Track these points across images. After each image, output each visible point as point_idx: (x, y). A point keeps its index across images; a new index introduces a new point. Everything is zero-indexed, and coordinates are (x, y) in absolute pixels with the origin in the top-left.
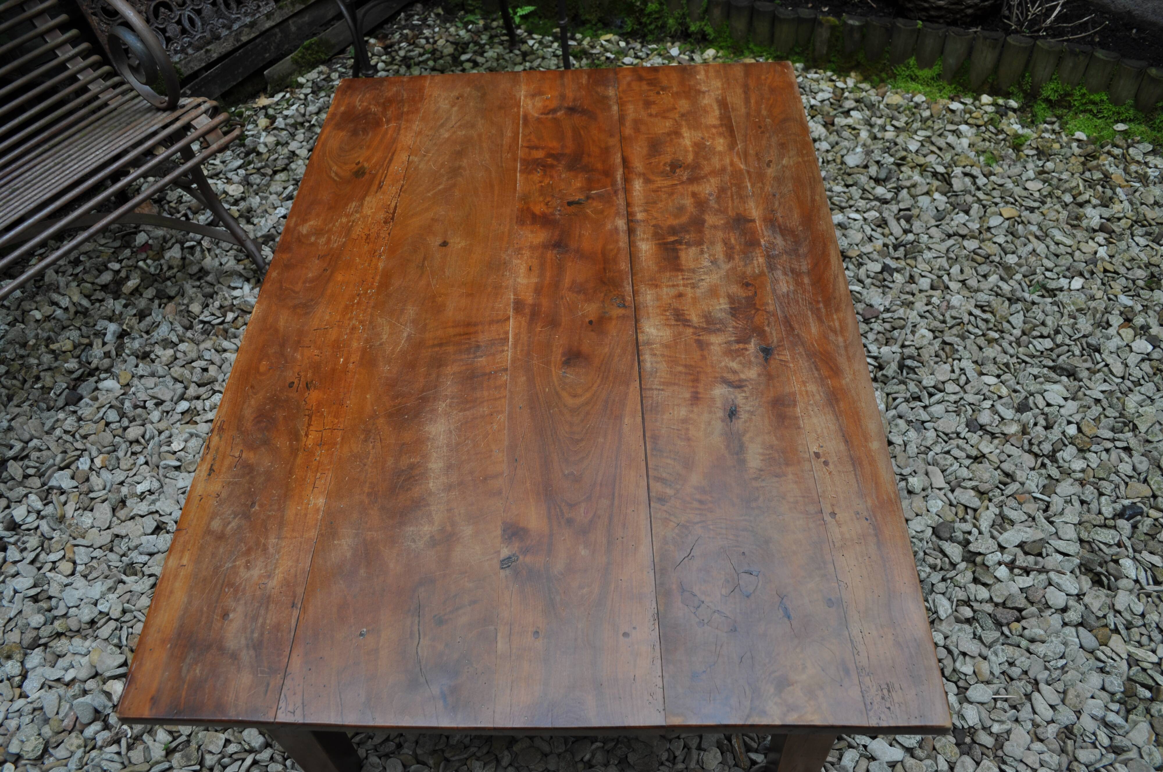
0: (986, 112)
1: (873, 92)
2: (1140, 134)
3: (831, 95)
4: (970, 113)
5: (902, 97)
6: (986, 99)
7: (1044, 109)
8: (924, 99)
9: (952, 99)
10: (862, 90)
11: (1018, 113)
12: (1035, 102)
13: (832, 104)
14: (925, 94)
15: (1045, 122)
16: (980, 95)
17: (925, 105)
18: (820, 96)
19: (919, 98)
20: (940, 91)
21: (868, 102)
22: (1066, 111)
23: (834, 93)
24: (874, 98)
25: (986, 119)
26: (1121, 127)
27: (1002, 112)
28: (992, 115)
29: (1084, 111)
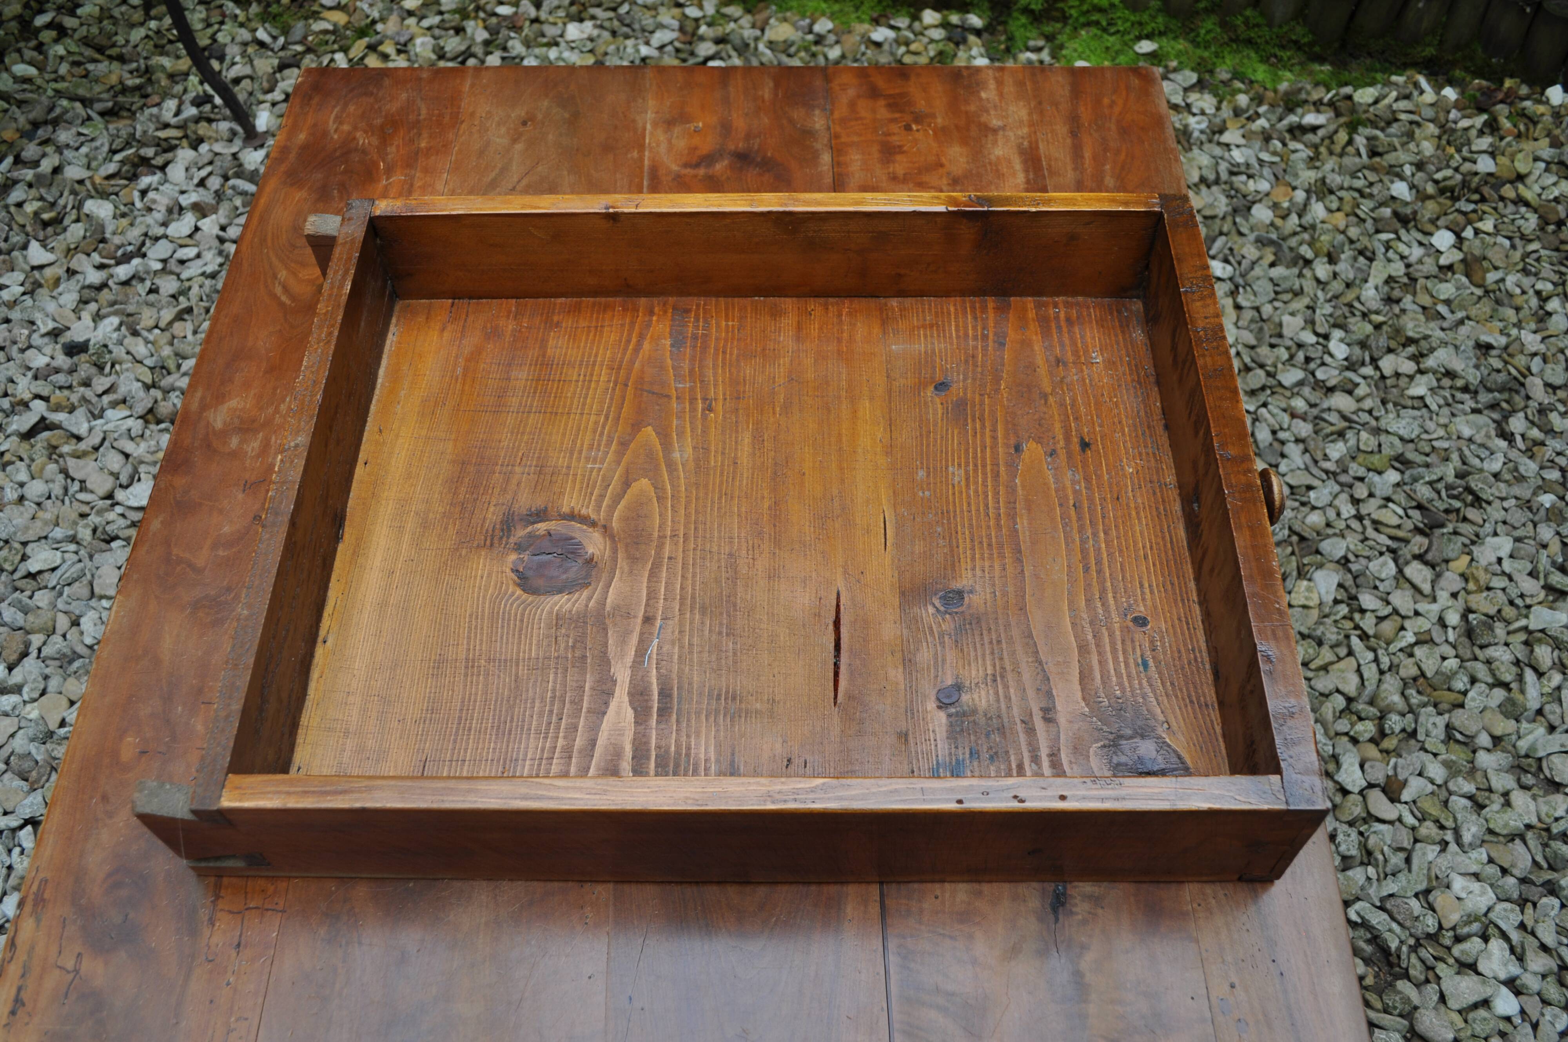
0: (932, 41)
1: (746, 20)
2: (1177, 56)
3: (675, 35)
4: (907, 44)
5: (794, 25)
6: (930, 16)
7: (1024, 26)
8: (830, 25)
9: (876, 22)
10: (729, 18)
11: (985, 36)
12: (1009, 15)
13: (678, 50)
14: (832, 17)
15: (1028, 49)
16: (921, 9)
17: (832, 38)
18: (660, 37)
19: (823, 26)
20: (857, 8)
21: (737, 42)
22: (1059, 25)
23: (682, 29)
24: (748, 33)
25: (932, 53)
26: (1146, 46)
27: (957, 37)
28: (941, 46)
29: (1088, 24)
